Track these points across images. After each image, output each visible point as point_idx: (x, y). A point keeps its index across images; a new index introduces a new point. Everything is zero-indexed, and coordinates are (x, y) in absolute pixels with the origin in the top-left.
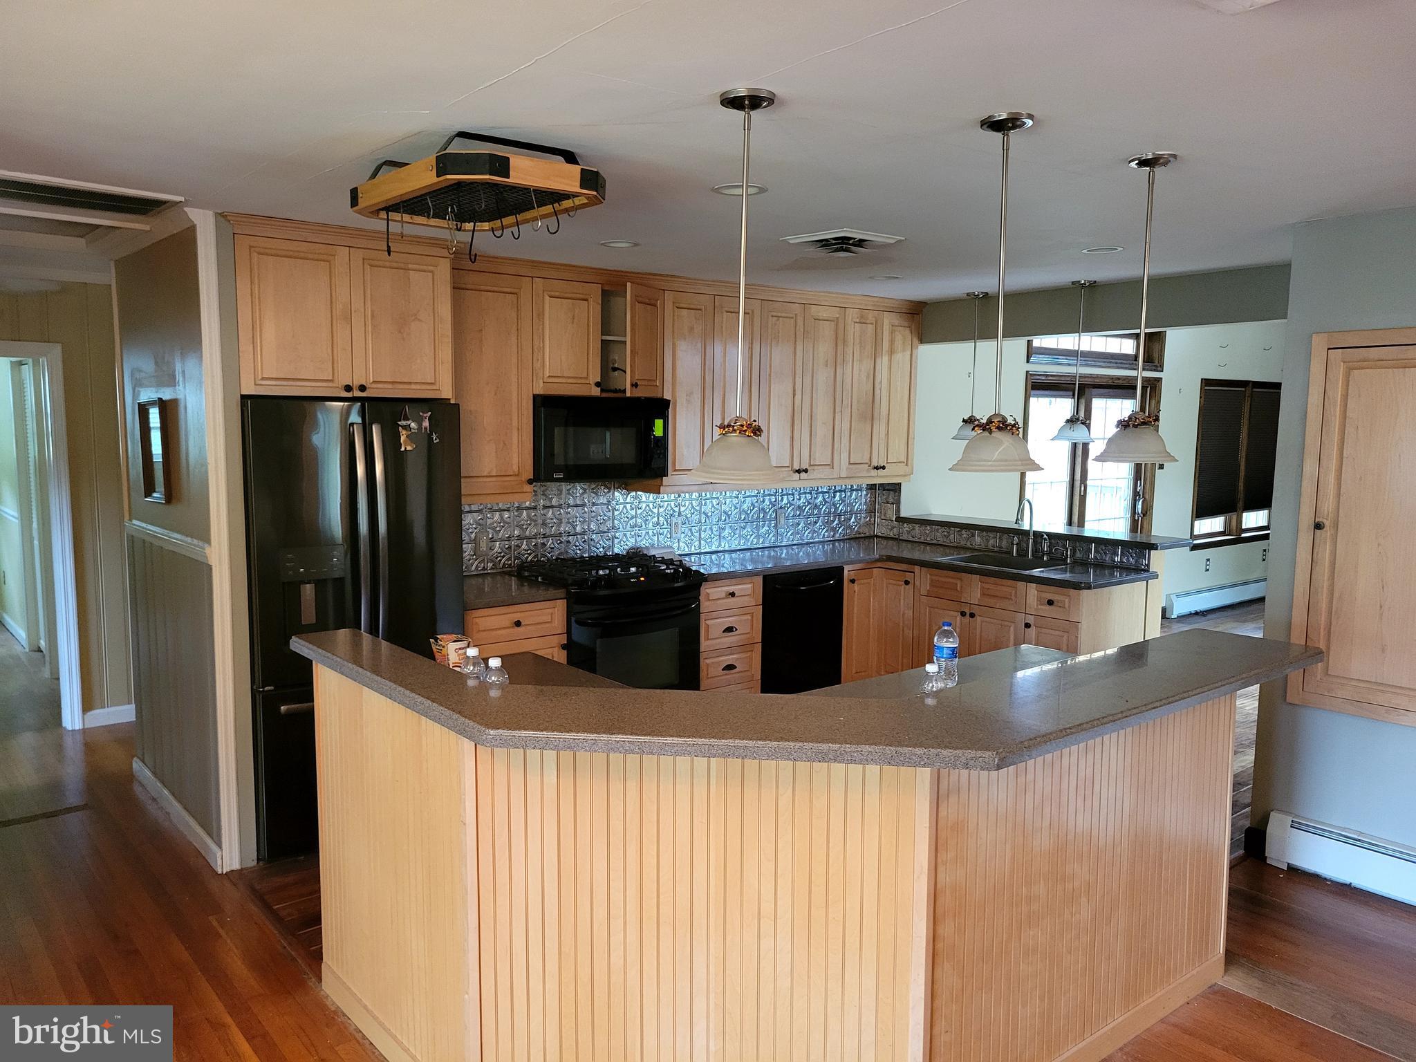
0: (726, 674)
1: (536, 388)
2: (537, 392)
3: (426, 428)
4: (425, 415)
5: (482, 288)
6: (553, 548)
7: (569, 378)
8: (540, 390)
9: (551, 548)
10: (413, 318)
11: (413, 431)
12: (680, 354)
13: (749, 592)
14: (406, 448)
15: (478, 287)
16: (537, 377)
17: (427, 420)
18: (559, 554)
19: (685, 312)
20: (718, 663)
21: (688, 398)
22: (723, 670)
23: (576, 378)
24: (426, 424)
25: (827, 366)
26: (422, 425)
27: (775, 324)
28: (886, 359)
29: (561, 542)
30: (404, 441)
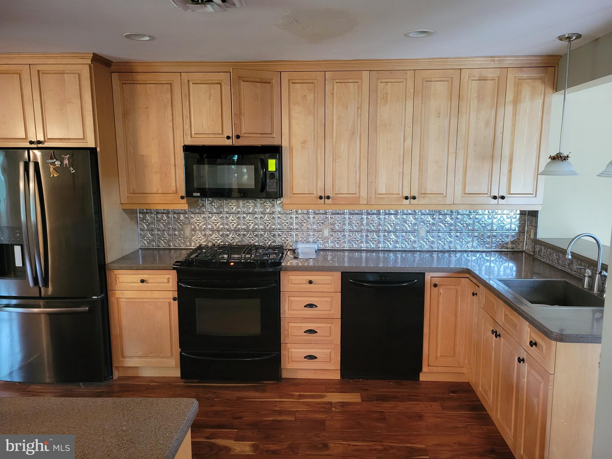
0: (308, 336)
1: (186, 141)
2: (186, 144)
3: (66, 165)
4: (65, 157)
5: (148, 82)
6: (234, 237)
7: (209, 134)
8: (189, 142)
9: (232, 238)
10: (68, 101)
11: (57, 166)
12: (294, 114)
13: (329, 282)
14: (53, 175)
15: (145, 82)
16: (186, 134)
17: (67, 160)
18: (238, 242)
19: (298, 86)
20: (301, 327)
21: (303, 145)
22: (305, 332)
23: (215, 134)
24: (66, 162)
25: (439, 117)
26: (63, 162)
27: (384, 88)
28: (509, 108)
29: (239, 235)
30: (52, 171)
